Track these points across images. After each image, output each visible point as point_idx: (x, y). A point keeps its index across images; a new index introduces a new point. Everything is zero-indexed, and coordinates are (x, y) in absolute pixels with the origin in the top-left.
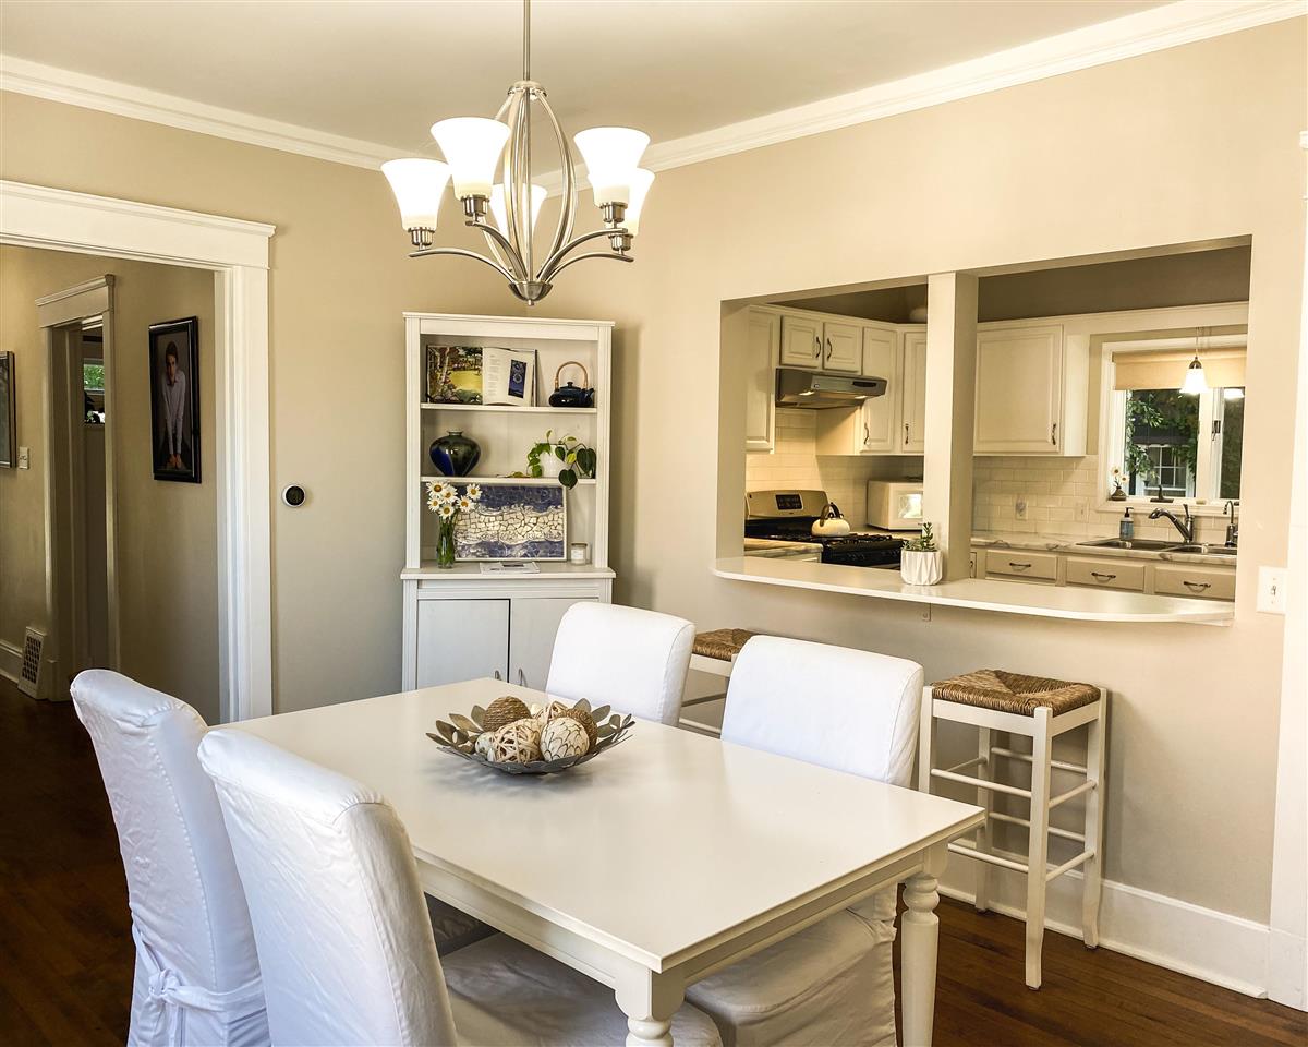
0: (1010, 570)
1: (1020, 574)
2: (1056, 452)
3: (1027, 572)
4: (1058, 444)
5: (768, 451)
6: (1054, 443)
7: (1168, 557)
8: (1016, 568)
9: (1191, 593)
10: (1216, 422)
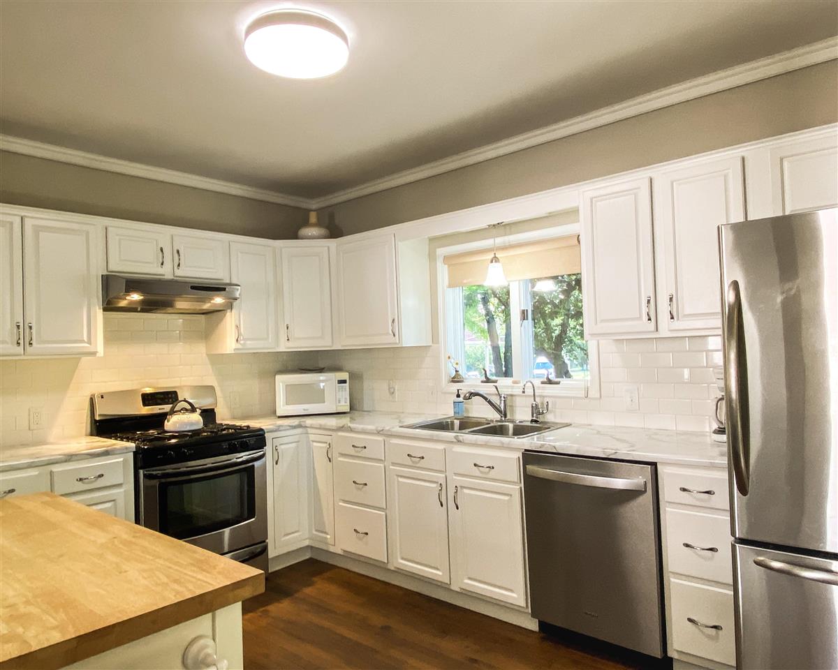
0: (352, 451)
1: (360, 455)
2: (396, 343)
3: (364, 453)
4: (397, 336)
5: (94, 354)
6: (394, 335)
7: (461, 438)
8: (356, 449)
9: (481, 475)
10: (523, 311)
